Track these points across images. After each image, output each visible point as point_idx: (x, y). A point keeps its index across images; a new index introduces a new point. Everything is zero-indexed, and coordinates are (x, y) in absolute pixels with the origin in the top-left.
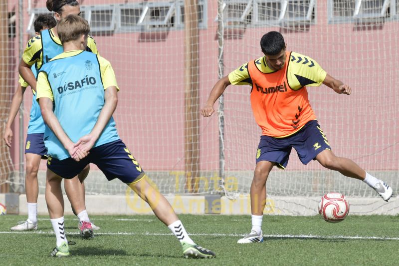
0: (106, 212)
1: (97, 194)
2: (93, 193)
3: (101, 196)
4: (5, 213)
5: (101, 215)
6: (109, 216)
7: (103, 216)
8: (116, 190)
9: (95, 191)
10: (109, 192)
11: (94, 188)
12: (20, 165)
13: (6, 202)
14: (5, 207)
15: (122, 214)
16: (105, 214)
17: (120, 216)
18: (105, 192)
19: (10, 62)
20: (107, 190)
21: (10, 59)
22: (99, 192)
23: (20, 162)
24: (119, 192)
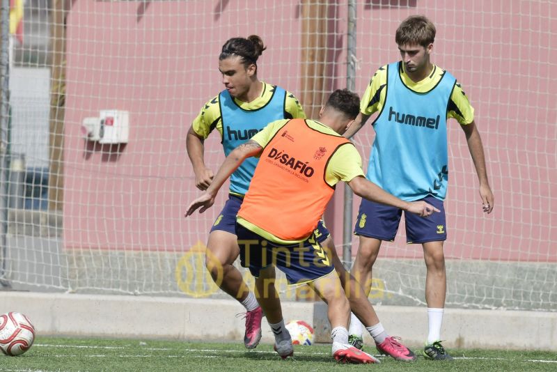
0: (511, 345)
1: (494, 308)
2: (486, 306)
3: (503, 311)
4: (311, 341)
5: (502, 349)
6: (517, 353)
7: (504, 353)
8: (532, 302)
9: (489, 302)
10: (519, 305)
11: (490, 295)
12: (344, 247)
13: (315, 319)
14: (312, 331)
15: (542, 350)
16: (508, 348)
17: (536, 354)
18: (509, 305)
19: (331, 45)
20: (514, 300)
21: (331, 38)
22: (498, 305)
23: (344, 241)
24: (537, 307)
